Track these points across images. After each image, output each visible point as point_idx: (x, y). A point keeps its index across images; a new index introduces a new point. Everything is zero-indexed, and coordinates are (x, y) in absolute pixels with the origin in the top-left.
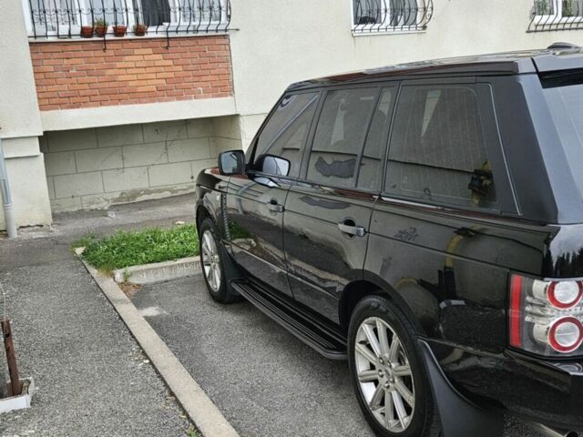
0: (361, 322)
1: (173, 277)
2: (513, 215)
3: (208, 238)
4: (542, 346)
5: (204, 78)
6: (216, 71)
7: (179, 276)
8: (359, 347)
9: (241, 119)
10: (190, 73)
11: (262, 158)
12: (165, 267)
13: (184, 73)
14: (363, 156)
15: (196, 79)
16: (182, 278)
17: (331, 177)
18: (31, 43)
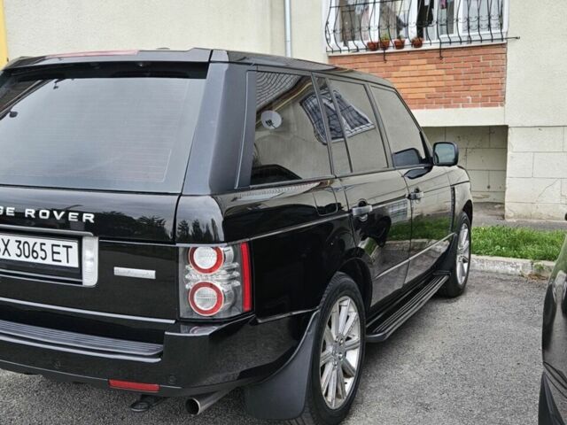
5: (473, 88)
6: (490, 81)
9: (510, 131)
10: (462, 82)
13: (455, 82)
15: (466, 88)
18: (330, 57)
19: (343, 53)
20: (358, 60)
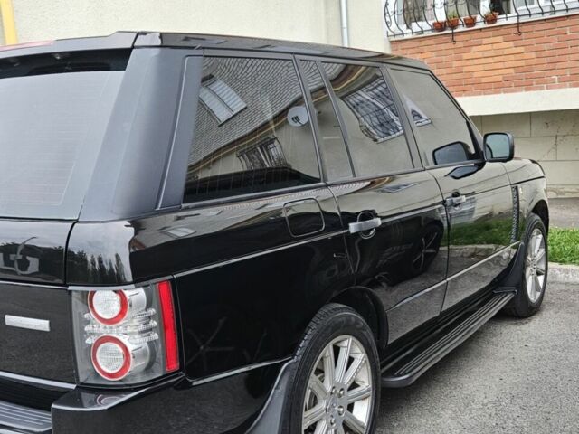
5: (561, 65)
10: (545, 60)
13: (536, 61)
15: (552, 66)
18: (392, 42)
19: (406, 37)
20: (423, 43)
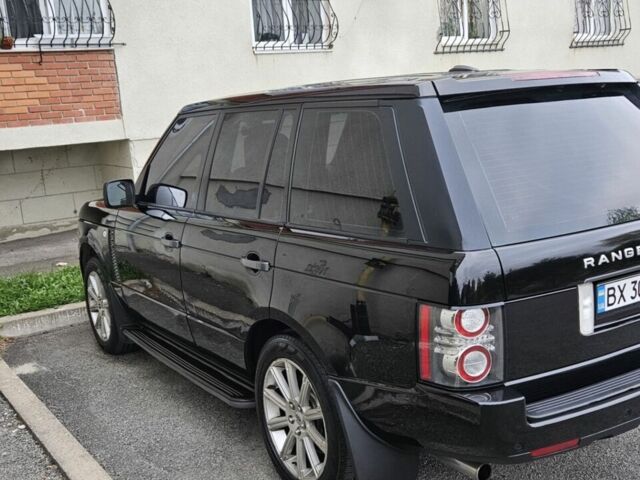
0: (269, 364)
1: (54, 327)
2: (420, 243)
3: (94, 280)
4: (452, 378)
5: (85, 99)
6: (101, 91)
7: (61, 325)
8: (268, 393)
9: (131, 145)
10: (70, 93)
11: (155, 188)
12: (44, 316)
13: (63, 93)
14: (265, 184)
15: (76, 99)
16: (65, 327)
17: (235, 208)
